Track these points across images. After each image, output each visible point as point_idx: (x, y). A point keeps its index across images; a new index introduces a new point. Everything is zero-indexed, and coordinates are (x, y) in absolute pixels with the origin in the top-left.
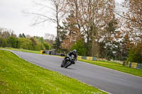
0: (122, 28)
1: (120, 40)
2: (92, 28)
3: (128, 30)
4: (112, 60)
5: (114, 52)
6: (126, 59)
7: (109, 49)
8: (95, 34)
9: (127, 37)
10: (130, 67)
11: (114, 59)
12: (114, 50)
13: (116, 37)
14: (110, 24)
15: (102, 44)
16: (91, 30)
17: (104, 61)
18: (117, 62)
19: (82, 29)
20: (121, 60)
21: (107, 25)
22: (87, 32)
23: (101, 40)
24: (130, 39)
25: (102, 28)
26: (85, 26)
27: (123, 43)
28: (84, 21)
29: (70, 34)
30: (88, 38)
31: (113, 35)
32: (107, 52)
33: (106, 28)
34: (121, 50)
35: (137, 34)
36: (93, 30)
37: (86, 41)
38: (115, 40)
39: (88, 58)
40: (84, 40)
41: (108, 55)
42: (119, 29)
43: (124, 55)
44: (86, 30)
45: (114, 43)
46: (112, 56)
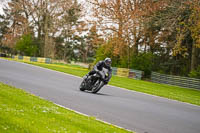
0: (87, 17)
1: (84, 34)
2: (44, 17)
3: (96, 19)
4: (73, 63)
5: (76, 51)
6: (93, 61)
7: (69, 47)
8: (49, 26)
9: (93, 31)
11: (76, 61)
12: (76, 47)
13: (78, 30)
14: (71, 12)
15: (59, 40)
16: (44, 20)
17: (62, 64)
18: (81, 64)
19: (30, 19)
20: (86, 62)
21: (66, 14)
22: (37, 23)
23: (57, 34)
24: (99, 33)
25: (60, 18)
26: (35, 15)
27: (88, 38)
28: (33, 7)
29: (13, 26)
30: (39, 30)
31: (74, 28)
32: (66, 51)
33: (65, 17)
34: (86, 48)
35: (109, 25)
36: (46, 20)
37: (36, 36)
38: (77, 33)
39: (39, 59)
40: (33, 33)
41: (67, 55)
42: (82, 19)
43: (89, 55)
44: (37, 19)
45: (76, 38)
46: (73, 57)
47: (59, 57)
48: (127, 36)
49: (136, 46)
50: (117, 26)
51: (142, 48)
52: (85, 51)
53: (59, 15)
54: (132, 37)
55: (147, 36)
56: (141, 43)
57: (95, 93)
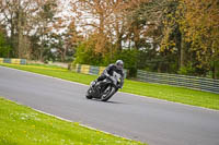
0: (65, 13)
1: (62, 31)
2: (17, 14)
3: (74, 15)
4: (50, 63)
5: (53, 50)
6: (72, 61)
7: (46, 46)
8: (23, 24)
9: (72, 27)
10: (79, 72)
11: (54, 61)
12: (53, 46)
13: (55, 26)
14: (46, 8)
15: (34, 39)
16: (17, 17)
17: (39, 65)
18: (59, 64)
19: (2, 16)
20: (65, 61)
21: (41, 9)
22: (10, 21)
23: (32, 33)
24: (78, 29)
25: (34, 14)
26: (7, 12)
27: (67, 35)
28: (4, 4)
30: (12, 29)
31: (50, 25)
32: (43, 50)
33: (40, 13)
34: (64, 47)
35: (89, 21)
36: (19, 18)
37: (9, 35)
38: (54, 31)
39: (13, 60)
40: (5, 32)
41: (44, 54)
42: (60, 15)
43: (68, 54)
44: (9, 17)
45: (53, 36)
46: (51, 57)
47: (35, 57)
48: (109, 32)
49: (119, 42)
50: (98, 21)
51: (126, 45)
52: (63, 50)
53: (33, 11)
54: (114, 33)
55: (131, 31)
56: (125, 39)
57: (105, 101)
